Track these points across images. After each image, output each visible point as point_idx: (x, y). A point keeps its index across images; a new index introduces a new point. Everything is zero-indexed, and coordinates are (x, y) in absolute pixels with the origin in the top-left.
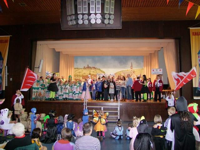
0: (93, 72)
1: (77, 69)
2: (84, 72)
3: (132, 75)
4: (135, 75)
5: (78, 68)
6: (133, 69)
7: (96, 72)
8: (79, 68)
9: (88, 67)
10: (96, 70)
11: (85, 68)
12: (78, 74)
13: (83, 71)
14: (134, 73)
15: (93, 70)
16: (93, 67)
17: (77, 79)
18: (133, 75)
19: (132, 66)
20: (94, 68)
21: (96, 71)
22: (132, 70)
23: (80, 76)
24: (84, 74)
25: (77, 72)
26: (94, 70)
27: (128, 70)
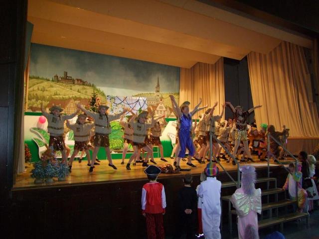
0: (78, 91)
1: (35, 81)
2: (55, 89)
3: (158, 105)
4: (163, 105)
5: (38, 78)
6: (160, 92)
7: (86, 92)
8: (42, 79)
9: (67, 79)
10: (85, 87)
11: (57, 79)
12: (39, 93)
13: (52, 86)
14: (161, 100)
15: (77, 87)
16: (78, 80)
17: (35, 105)
18: (160, 105)
19: (158, 86)
20: (81, 81)
21: (85, 90)
22: (158, 94)
23: (43, 98)
24: (56, 94)
25: (35, 88)
26: (82, 87)
27: (150, 94)
